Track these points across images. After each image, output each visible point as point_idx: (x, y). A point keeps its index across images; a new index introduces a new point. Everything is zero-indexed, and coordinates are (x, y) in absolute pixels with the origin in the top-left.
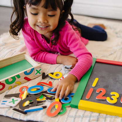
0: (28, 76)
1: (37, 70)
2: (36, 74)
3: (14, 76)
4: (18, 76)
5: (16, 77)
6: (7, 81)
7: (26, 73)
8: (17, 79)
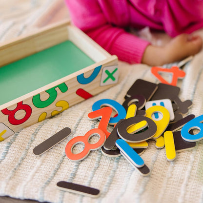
0: (87, 88)
1: (107, 72)
2: (104, 82)
3: (55, 85)
4: (64, 87)
5: (57, 89)
6: (36, 99)
7: (81, 79)
8: (61, 96)
